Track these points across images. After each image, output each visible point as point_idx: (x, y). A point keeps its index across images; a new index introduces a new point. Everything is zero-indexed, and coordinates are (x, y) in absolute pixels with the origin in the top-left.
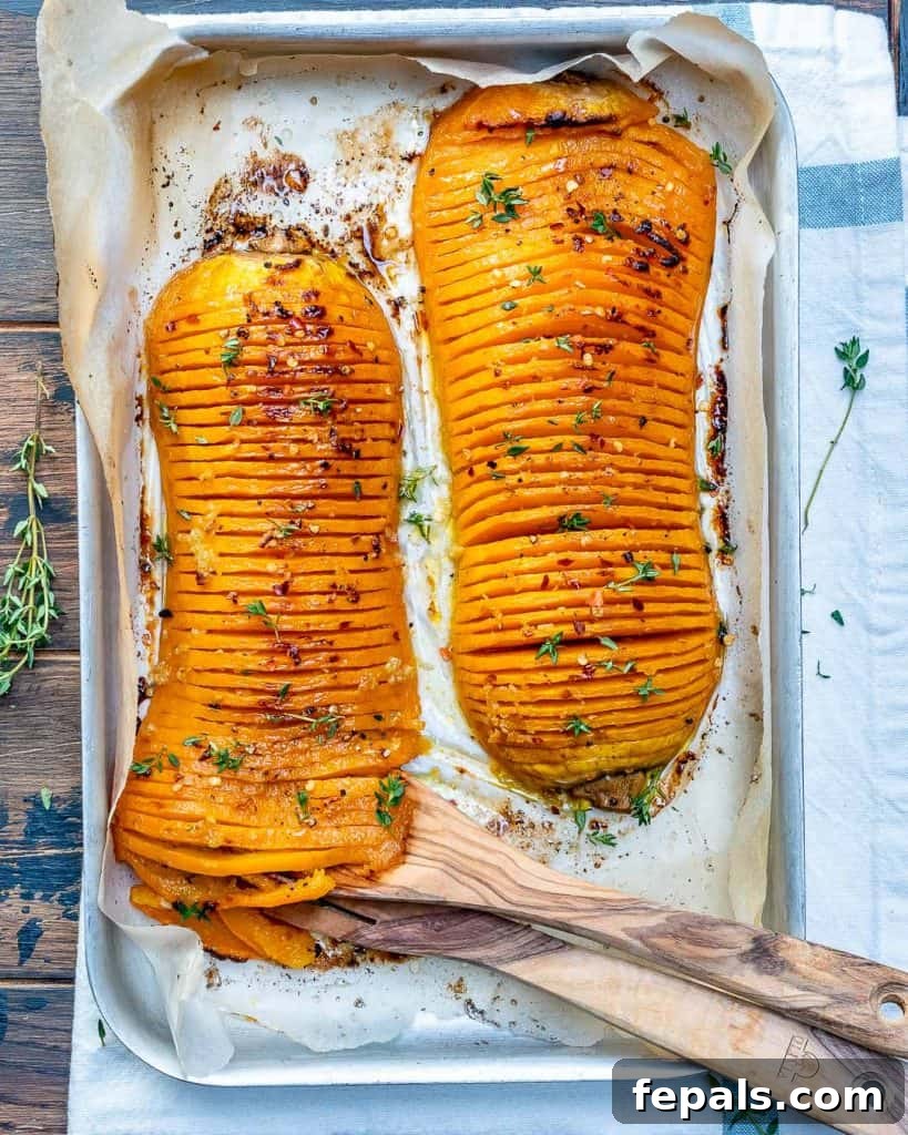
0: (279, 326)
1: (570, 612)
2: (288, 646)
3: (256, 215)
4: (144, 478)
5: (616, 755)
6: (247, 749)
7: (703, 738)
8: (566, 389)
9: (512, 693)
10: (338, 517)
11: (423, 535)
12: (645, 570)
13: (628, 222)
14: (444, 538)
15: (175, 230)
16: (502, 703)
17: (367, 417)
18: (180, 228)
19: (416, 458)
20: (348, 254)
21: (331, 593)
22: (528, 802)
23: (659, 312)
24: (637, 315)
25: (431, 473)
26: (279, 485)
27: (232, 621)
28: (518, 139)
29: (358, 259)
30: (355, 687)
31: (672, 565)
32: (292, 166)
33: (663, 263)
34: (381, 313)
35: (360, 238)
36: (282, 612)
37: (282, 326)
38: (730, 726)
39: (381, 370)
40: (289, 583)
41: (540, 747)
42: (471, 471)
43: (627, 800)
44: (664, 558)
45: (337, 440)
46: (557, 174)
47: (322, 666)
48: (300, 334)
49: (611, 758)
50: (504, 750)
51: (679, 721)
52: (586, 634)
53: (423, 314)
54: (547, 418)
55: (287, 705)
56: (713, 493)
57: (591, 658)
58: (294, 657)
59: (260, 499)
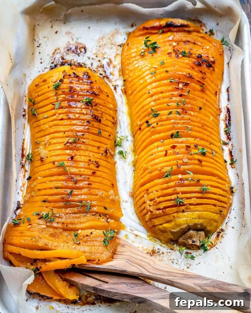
0: (74, 79)
1: (175, 162)
2: (73, 178)
3: (69, 59)
4: (24, 136)
6: (56, 215)
7: (226, 224)
8: (173, 95)
9: (155, 194)
10: (92, 140)
11: (124, 157)
12: (202, 150)
13: (194, 55)
14: (130, 158)
15: (40, 61)
16: (151, 200)
17: (103, 110)
18: (42, 61)
19: (121, 133)
20: (99, 71)
21: (89, 163)
22: (161, 246)
23: (205, 78)
25: (126, 138)
26: (71, 127)
27: (53, 170)
28: (156, 33)
29: (102, 72)
30: (97, 195)
31: (212, 153)
32: (81, 46)
33: (206, 66)
34: (110, 87)
35: (103, 67)
36: (70, 166)
37: (75, 79)
38: (236, 218)
39: (109, 100)
40: (74, 157)
41: (165, 214)
42: (140, 129)
43: (199, 242)
44: (209, 150)
45: (93, 114)
46: (170, 41)
47: (85, 186)
48: (81, 81)
49: (192, 219)
50: (152, 221)
51: (217, 209)
52: (181, 169)
53: (124, 89)
54: (166, 104)
55: (71, 198)
56: (227, 145)
57: (183, 177)
58: (75, 182)
59: (64, 132)
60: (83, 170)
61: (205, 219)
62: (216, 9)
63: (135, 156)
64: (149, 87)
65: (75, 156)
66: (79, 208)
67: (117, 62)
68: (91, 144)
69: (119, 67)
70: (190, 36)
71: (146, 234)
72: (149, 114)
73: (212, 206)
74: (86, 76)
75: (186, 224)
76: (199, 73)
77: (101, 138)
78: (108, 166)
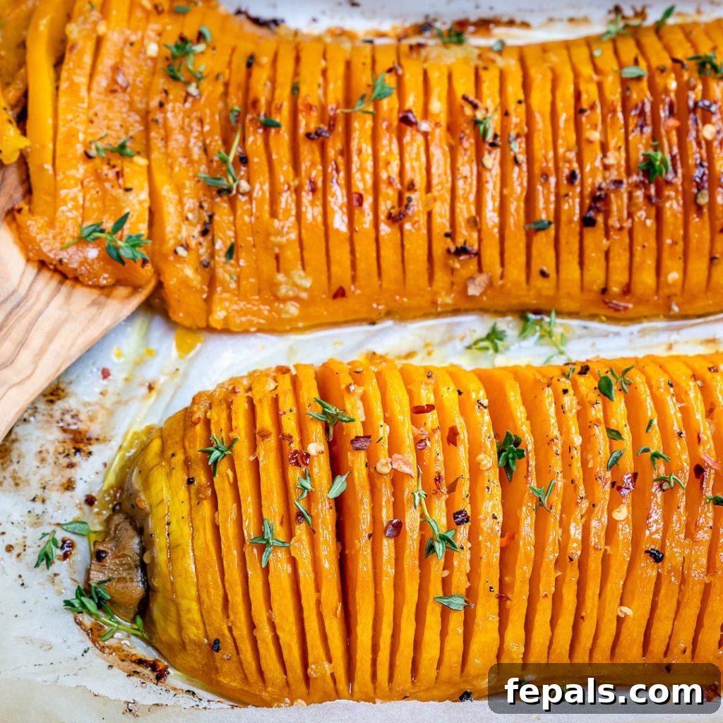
1: (382, 435)
2: (332, 127)
5: (174, 526)
6: (194, 86)
7: (188, 691)
8: (699, 439)
11: (476, 343)
12: (444, 538)
21: (402, 182)
22: (105, 465)
27: (365, 71)
30: (274, 214)
31: (448, 595)
36: (377, 117)
40: (415, 128)
45: (608, 190)
49: (167, 520)
51: (219, 621)
52: (349, 454)
57: (317, 462)
59: (526, 101)
65: (418, 132)
78: (410, 267)
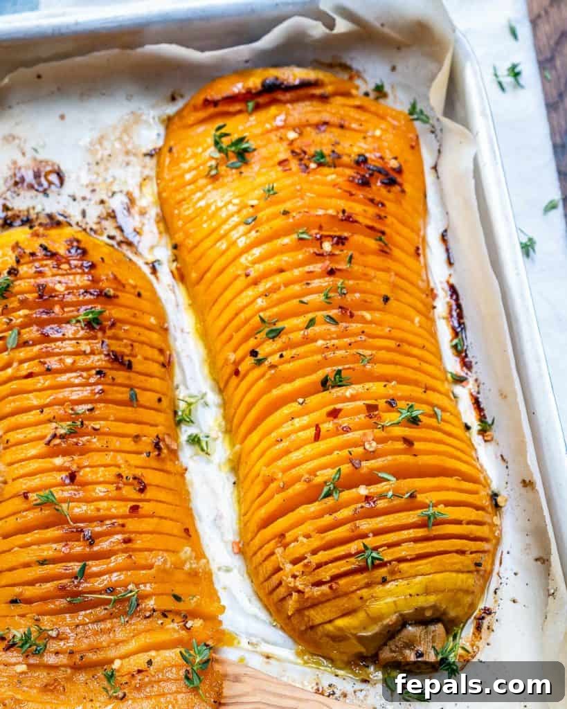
0: (45, 262)
1: (345, 453)
2: (81, 530)
3: (21, 208)
5: (413, 592)
6: (50, 633)
7: (495, 593)
8: (311, 273)
9: (303, 544)
10: (116, 420)
11: (203, 450)
12: (409, 411)
13: (345, 159)
14: (221, 450)
16: (295, 562)
17: (134, 336)
19: (187, 388)
20: (105, 229)
21: (117, 483)
22: (337, 676)
23: (385, 217)
24: (365, 217)
25: (202, 398)
26: (58, 393)
27: (25, 517)
28: (240, 112)
29: (113, 232)
30: (151, 567)
31: (435, 415)
32: (49, 168)
33: (382, 183)
34: (140, 268)
35: (114, 217)
36: (72, 500)
37: (49, 262)
38: (518, 576)
39: (144, 304)
40: (76, 474)
41: (336, 595)
42: (237, 373)
43: (432, 652)
44: (427, 409)
45: (109, 351)
46: (278, 128)
47: (116, 548)
48: (65, 266)
49: (408, 597)
50: (303, 616)
51: (468, 560)
52: (363, 471)
53: (178, 269)
54: (298, 300)
55: (85, 585)
56: (464, 384)
57: (372, 490)
58: (88, 540)
59: (41, 409)
60: (103, 504)
61: (443, 591)
62: (386, 30)
63: (233, 445)
64: (243, 260)
65: (78, 472)
66: (108, 607)
67: (147, 199)
68: (114, 430)
69: (153, 212)
70: (328, 107)
71: (291, 649)
72: (254, 333)
73: (455, 555)
74: (76, 251)
75: (395, 613)
76: (365, 204)
77: (141, 410)
78: (168, 484)
